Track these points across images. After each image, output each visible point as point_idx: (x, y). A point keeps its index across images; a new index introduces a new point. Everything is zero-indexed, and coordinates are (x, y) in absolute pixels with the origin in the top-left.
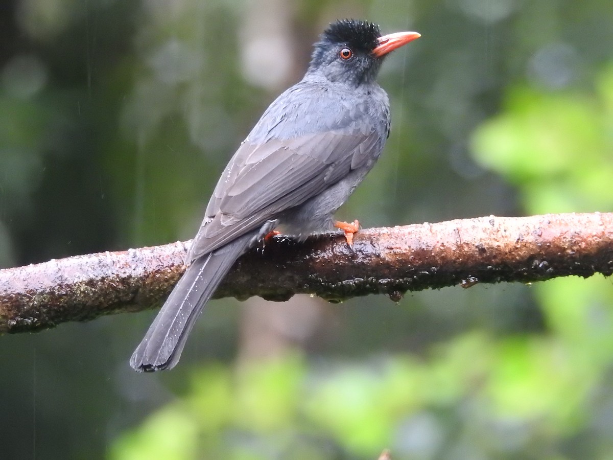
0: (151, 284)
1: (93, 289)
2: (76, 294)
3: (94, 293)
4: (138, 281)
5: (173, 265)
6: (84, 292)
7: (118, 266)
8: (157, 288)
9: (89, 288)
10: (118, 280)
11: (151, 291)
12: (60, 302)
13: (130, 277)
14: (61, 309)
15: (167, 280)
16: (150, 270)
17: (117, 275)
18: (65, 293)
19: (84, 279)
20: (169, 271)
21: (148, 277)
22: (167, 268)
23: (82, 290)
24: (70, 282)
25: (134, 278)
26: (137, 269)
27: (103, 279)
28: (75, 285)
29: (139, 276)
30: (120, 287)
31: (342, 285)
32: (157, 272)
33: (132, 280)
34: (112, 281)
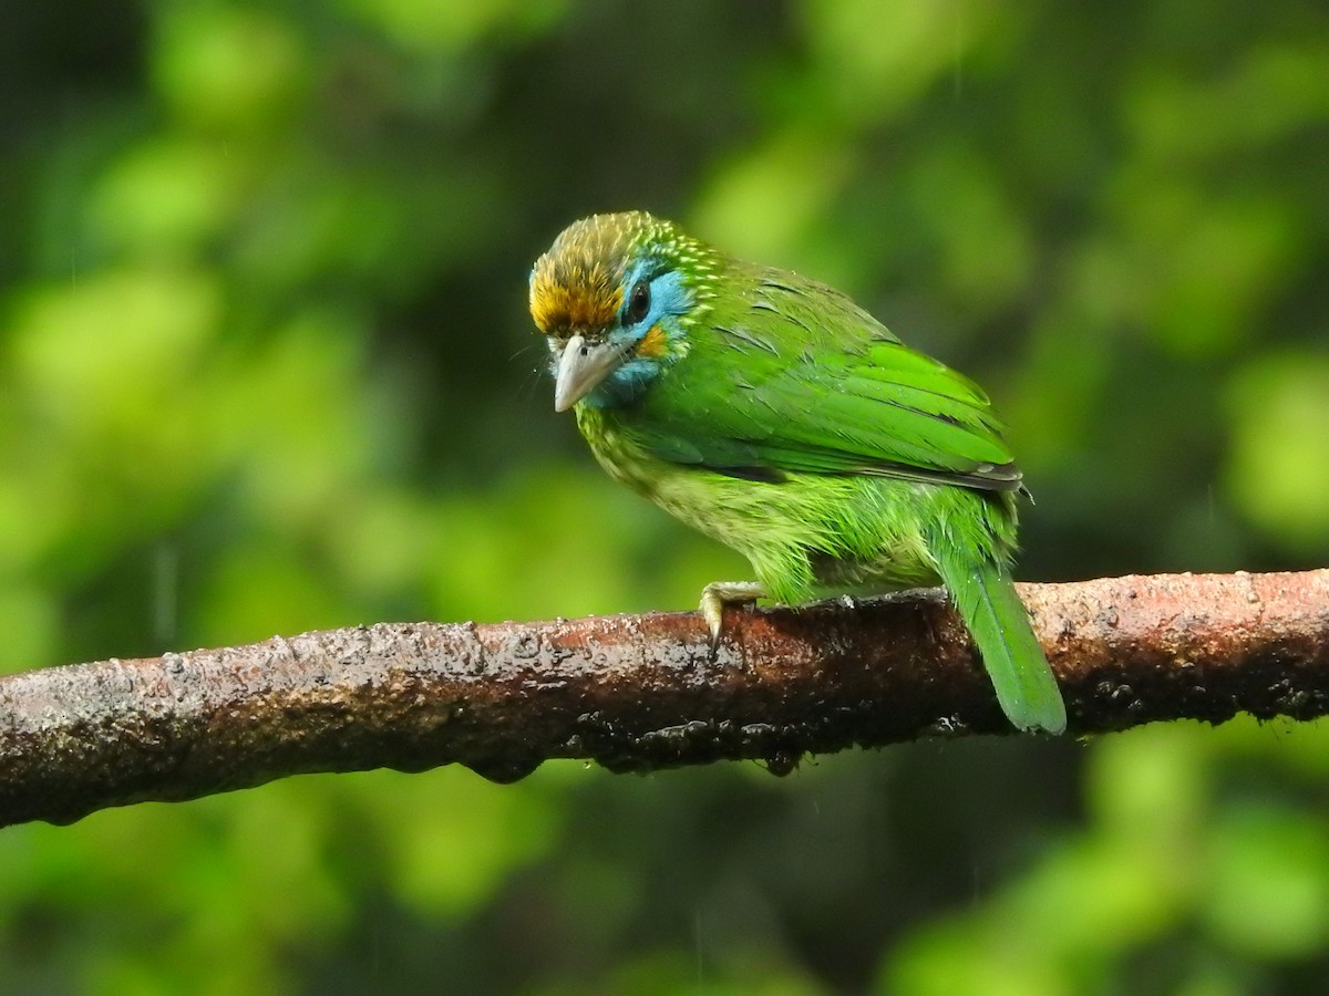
0: (220, 733)
1: (87, 745)
2: (47, 756)
3: (89, 752)
4: (188, 727)
5: (268, 691)
6: (64, 752)
7: (143, 692)
8: (233, 742)
9: (77, 741)
10: (142, 723)
11: (219, 750)
12: (11, 775)
13: (171, 716)
14: (12, 791)
15: (254, 726)
16: (216, 701)
17: (142, 713)
18: (20, 753)
19: (66, 722)
20: (261, 703)
21: (211, 716)
22: (256, 697)
23: (61, 746)
24: (34, 729)
25: (180, 720)
26: (187, 699)
27: (107, 723)
28: (44, 734)
29: (191, 715)
30: (147, 740)
31: (659, 739)
32: (233, 705)
33: (175, 725)
34: (130, 726)
